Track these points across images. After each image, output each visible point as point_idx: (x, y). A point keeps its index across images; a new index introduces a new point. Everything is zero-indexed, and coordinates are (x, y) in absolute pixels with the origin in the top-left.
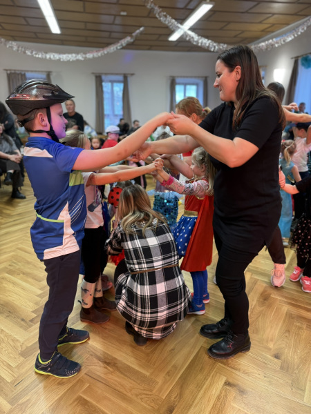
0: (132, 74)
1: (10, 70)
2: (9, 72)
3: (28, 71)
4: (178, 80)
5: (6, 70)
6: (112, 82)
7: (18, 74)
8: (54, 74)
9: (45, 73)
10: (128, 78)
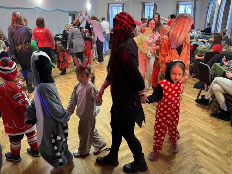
0: (159, 2)
4: (180, 3)
6: (150, 6)
8: (126, 4)
9: (122, 4)
10: (157, 4)
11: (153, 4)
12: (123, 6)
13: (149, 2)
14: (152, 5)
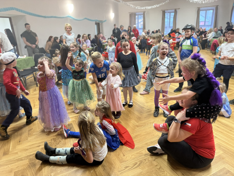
0: (179, 9)
1: (131, 12)
2: (130, 13)
3: (137, 12)
4: (201, 9)
5: (129, 13)
6: (170, 13)
8: (146, 12)
9: (143, 12)
10: (177, 11)
12: (144, 15)
13: (170, 9)
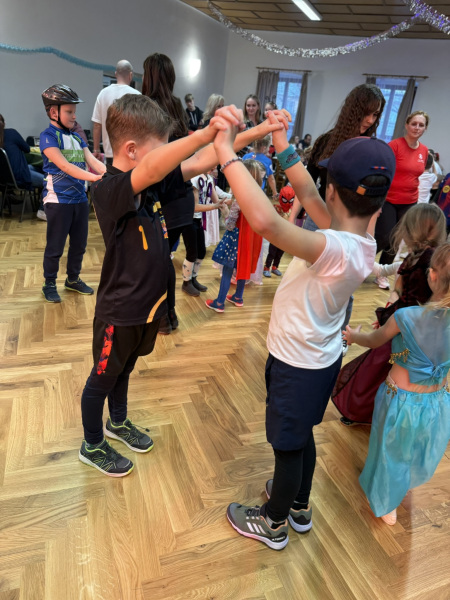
0: (425, 77)
1: (263, 68)
2: (261, 71)
3: (282, 70)
5: (259, 68)
7: (271, 74)
8: (314, 74)
9: (302, 73)
10: (417, 84)
11: (404, 82)
12: (304, 82)
13: (392, 76)
14: (400, 88)
